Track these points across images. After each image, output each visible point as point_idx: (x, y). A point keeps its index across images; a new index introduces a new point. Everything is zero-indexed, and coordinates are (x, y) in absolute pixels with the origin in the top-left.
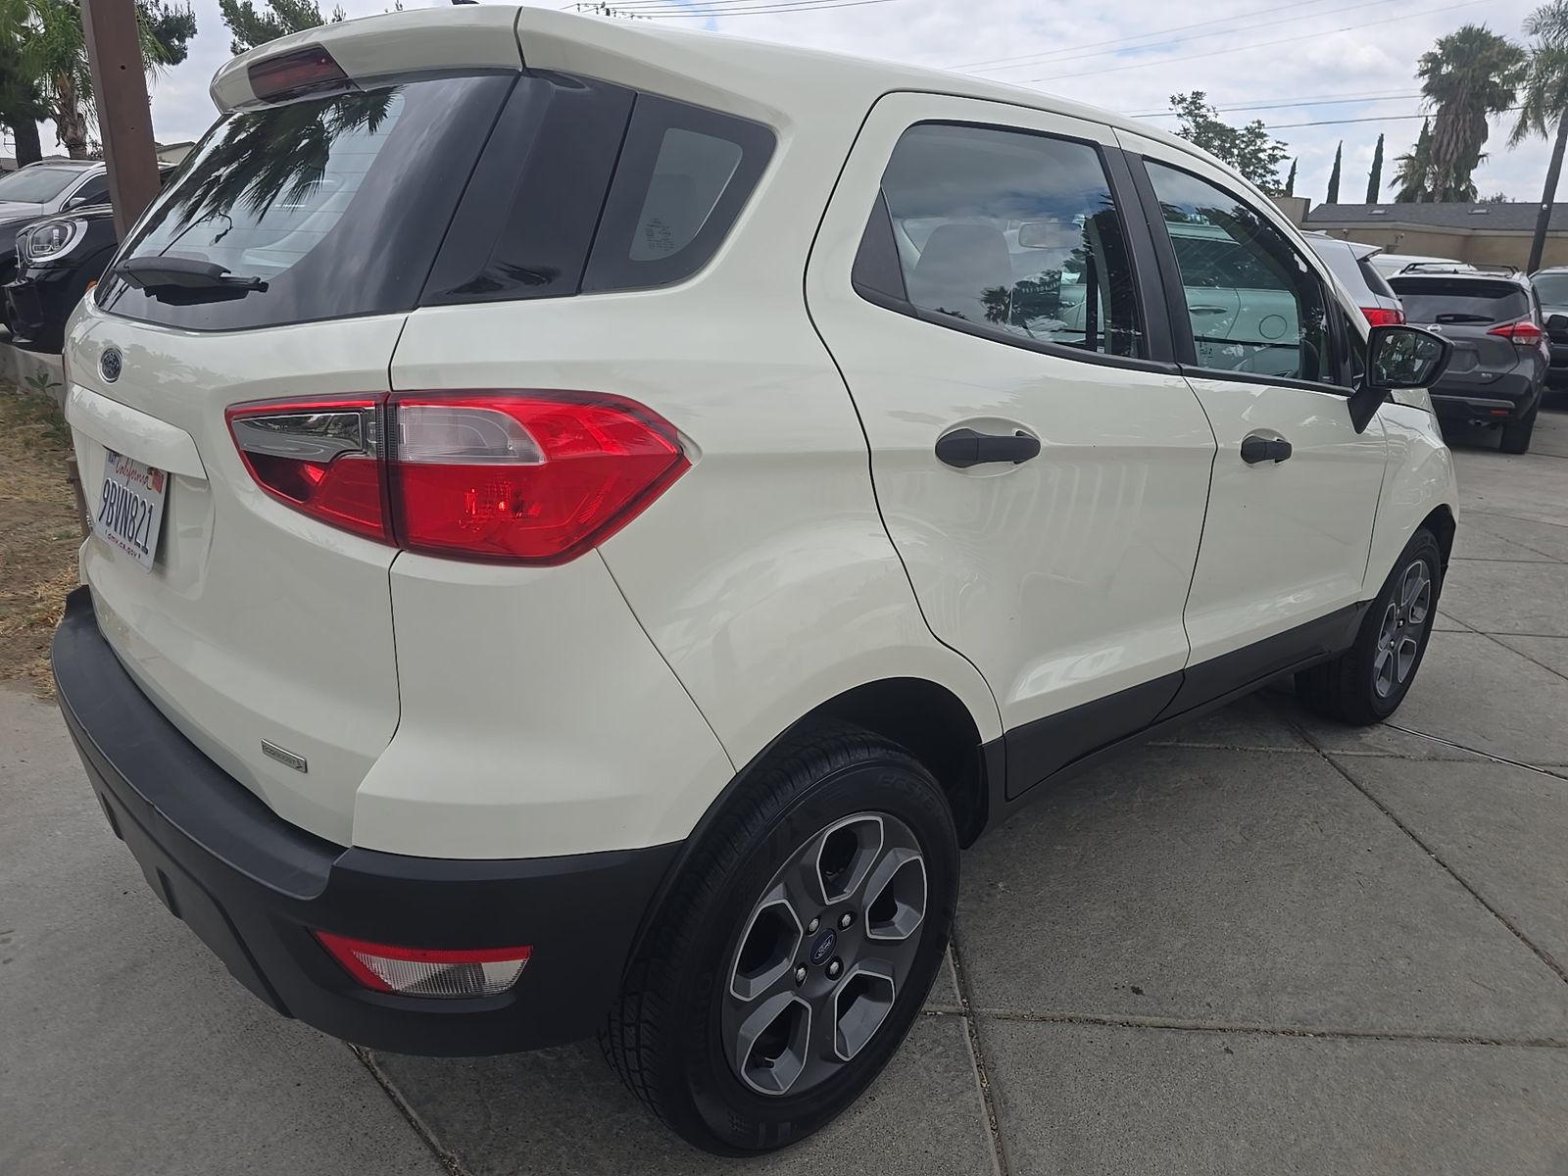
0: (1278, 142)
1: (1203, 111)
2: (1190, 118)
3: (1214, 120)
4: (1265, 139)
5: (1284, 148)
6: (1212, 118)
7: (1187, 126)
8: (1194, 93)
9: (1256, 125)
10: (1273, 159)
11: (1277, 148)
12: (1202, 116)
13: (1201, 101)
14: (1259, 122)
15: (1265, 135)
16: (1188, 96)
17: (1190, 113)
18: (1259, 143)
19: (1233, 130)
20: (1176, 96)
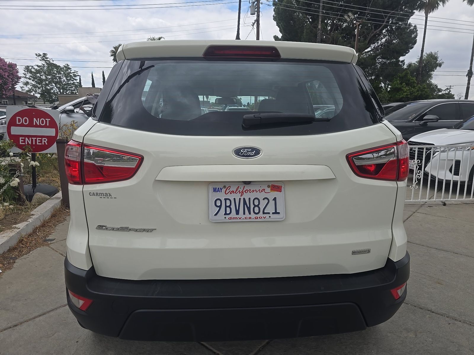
0: (75, 71)
1: (48, 59)
2: (44, 61)
3: (52, 62)
4: (71, 70)
5: (77, 73)
6: (51, 62)
7: (44, 63)
8: (43, 54)
9: (67, 65)
10: (75, 76)
11: (75, 72)
12: (48, 61)
13: (47, 56)
14: (67, 64)
15: (71, 69)
16: (42, 54)
17: (43, 60)
18: (69, 71)
19: (59, 66)
20: (37, 54)
